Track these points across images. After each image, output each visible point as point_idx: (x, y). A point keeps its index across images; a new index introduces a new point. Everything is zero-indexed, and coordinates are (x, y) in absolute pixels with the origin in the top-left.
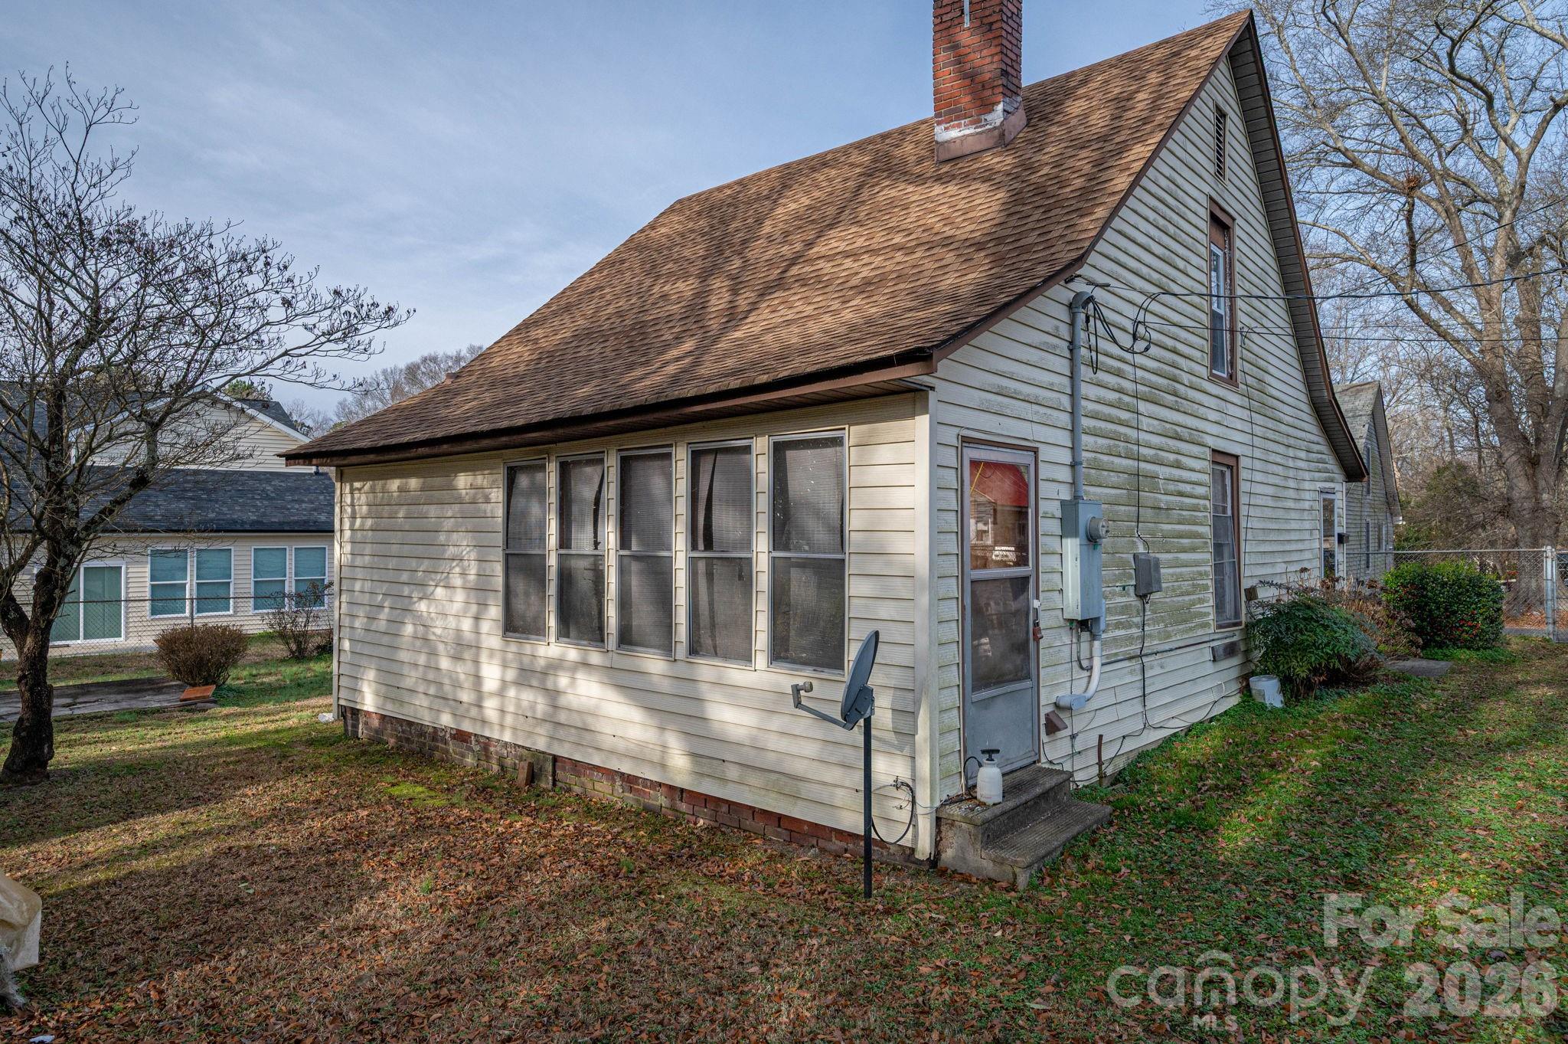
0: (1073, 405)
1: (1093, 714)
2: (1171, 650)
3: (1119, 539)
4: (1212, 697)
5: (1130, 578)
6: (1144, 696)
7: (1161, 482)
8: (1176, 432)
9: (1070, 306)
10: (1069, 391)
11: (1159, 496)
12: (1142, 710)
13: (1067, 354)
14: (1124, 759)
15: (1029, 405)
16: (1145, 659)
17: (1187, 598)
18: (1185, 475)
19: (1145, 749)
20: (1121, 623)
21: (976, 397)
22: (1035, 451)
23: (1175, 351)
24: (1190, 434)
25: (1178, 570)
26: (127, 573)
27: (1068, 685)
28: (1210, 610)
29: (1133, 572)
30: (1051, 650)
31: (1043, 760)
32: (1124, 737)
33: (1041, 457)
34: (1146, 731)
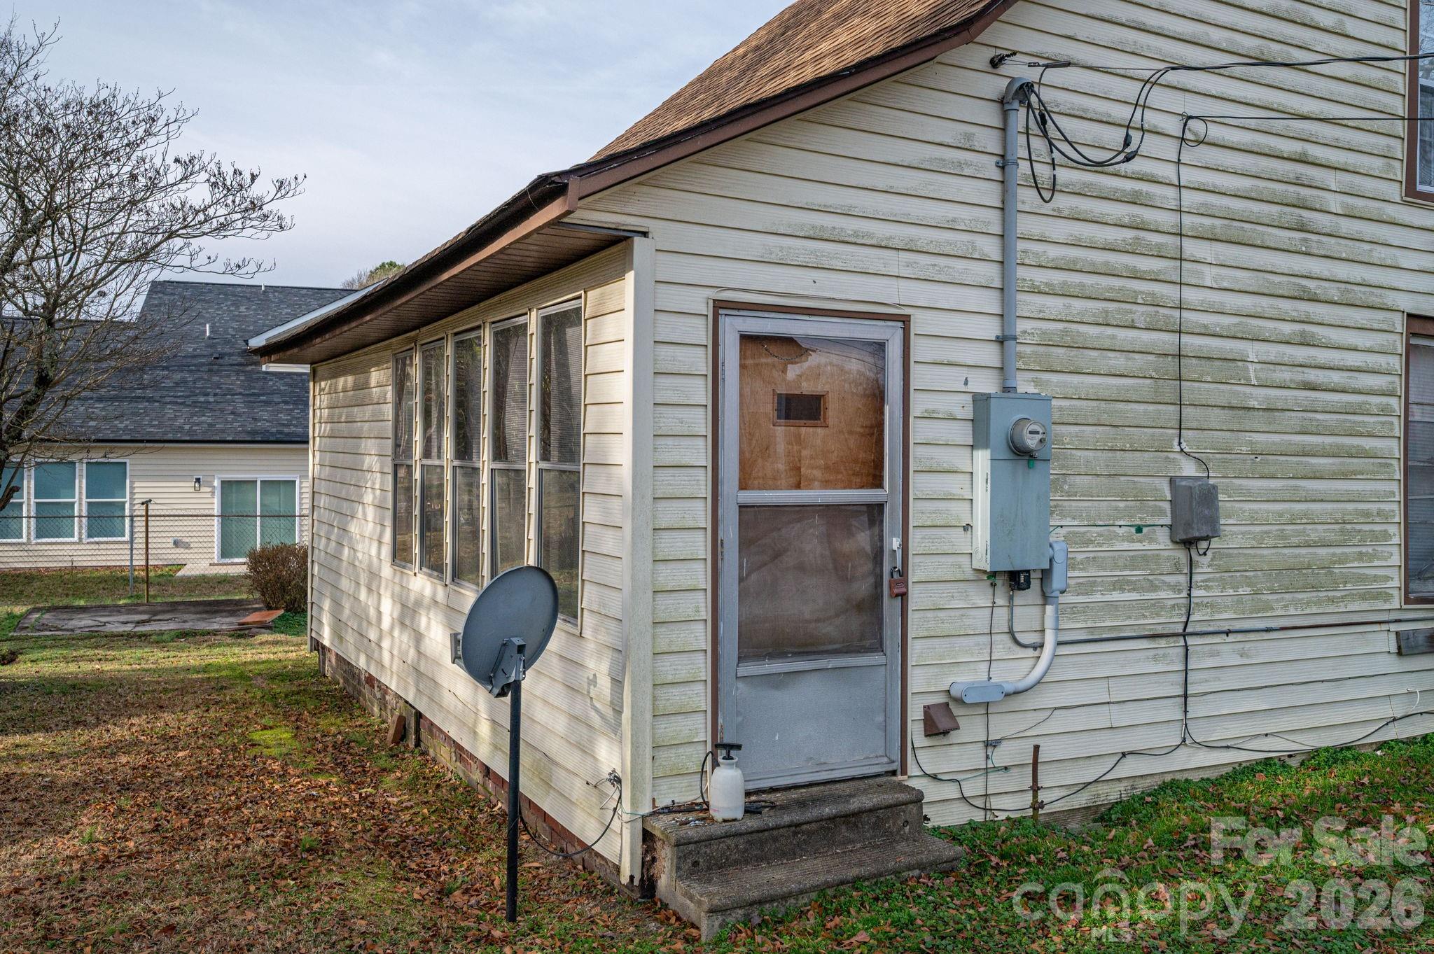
0: (1004, 250)
1: (1048, 713)
2: (1268, 630)
3: (1127, 455)
4: (1387, 711)
5: (1161, 513)
6: (1186, 696)
7: (1251, 367)
8: (1304, 288)
9: (1002, 102)
10: (998, 230)
11: (1248, 390)
12: (1181, 716)
13: (996, 174)
14: (1121, 787)
15: (893, 253)
16: (1190, 641)
17: (1322, 551)
18: (1322, 356)
19: (1178, 776)
20: (1129, 582)
21: (756, 245)
22: (905, 321)
23: (1302, 160)
24: (1342, 292)
25: (1298, 507)
26: (301, 488)
27: (984, 666)
28: (1394, 573)
29: (1167, 506)
30: (941, 614)
31: (913, 769)
32: (1124, 755)
33: (915, 328)
34: (1183, 750)
